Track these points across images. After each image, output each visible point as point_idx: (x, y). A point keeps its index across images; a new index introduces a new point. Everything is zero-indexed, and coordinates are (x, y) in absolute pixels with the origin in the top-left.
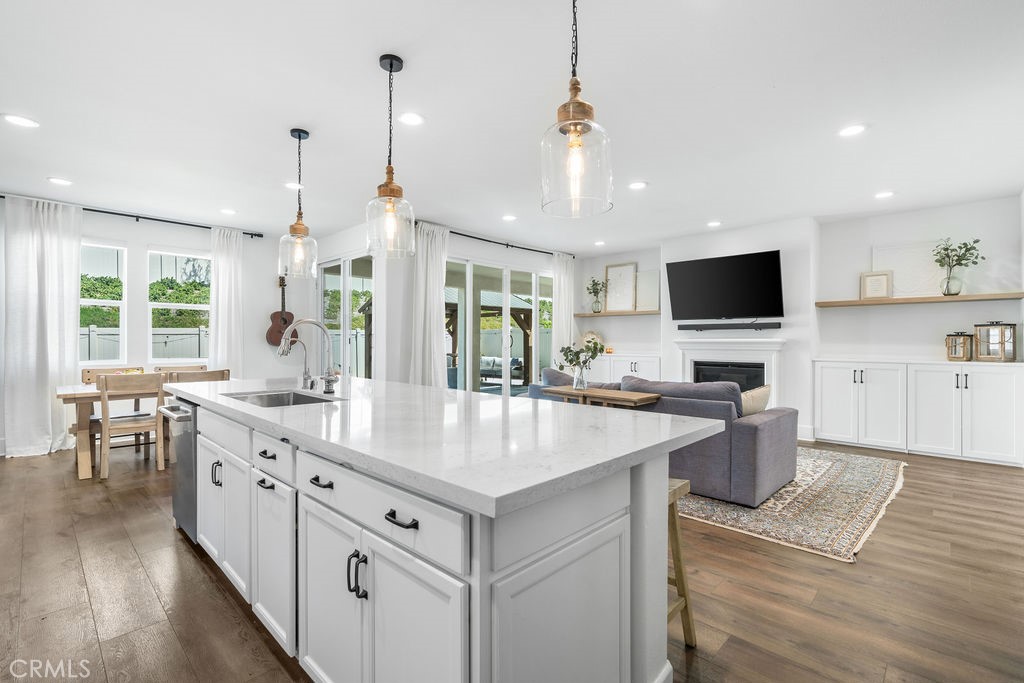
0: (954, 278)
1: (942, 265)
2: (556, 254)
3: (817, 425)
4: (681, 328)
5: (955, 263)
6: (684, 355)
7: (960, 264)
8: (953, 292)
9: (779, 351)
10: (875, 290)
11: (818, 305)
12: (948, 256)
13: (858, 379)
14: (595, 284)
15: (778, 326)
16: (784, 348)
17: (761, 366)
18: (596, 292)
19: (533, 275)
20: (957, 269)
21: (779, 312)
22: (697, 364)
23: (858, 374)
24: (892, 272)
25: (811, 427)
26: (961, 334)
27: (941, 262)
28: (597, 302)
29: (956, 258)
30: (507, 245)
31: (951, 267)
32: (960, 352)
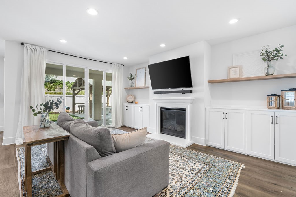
0: (271, 66)
1: (264, 61)
2: (113, 64)
3: (207, 138)
4: (155, 93)
5: (271, 59)
6: (156, 104)
7: (274, 60)
8: (270, 74)
9: (192, 103)
10: (235, 74)
11: (209, 82)
12: (267, 55)
13: (224, 117)
14: (131, 76)
15: (191, 91)
16: (193, 101)
17: (184, 110)
18: (131, 79)
19: (103, 72)
20: (272, 62)
21: (190, 85)
22: (162, 108)
23: (224, 115)
24: (242, 66)
25: (204, 139)
26: (275, 95)
27: (264, 60)
28: (132, 83)
29: (272, 56)
30: (87, 59)
31: (269, 61)
32: (274, 104)
